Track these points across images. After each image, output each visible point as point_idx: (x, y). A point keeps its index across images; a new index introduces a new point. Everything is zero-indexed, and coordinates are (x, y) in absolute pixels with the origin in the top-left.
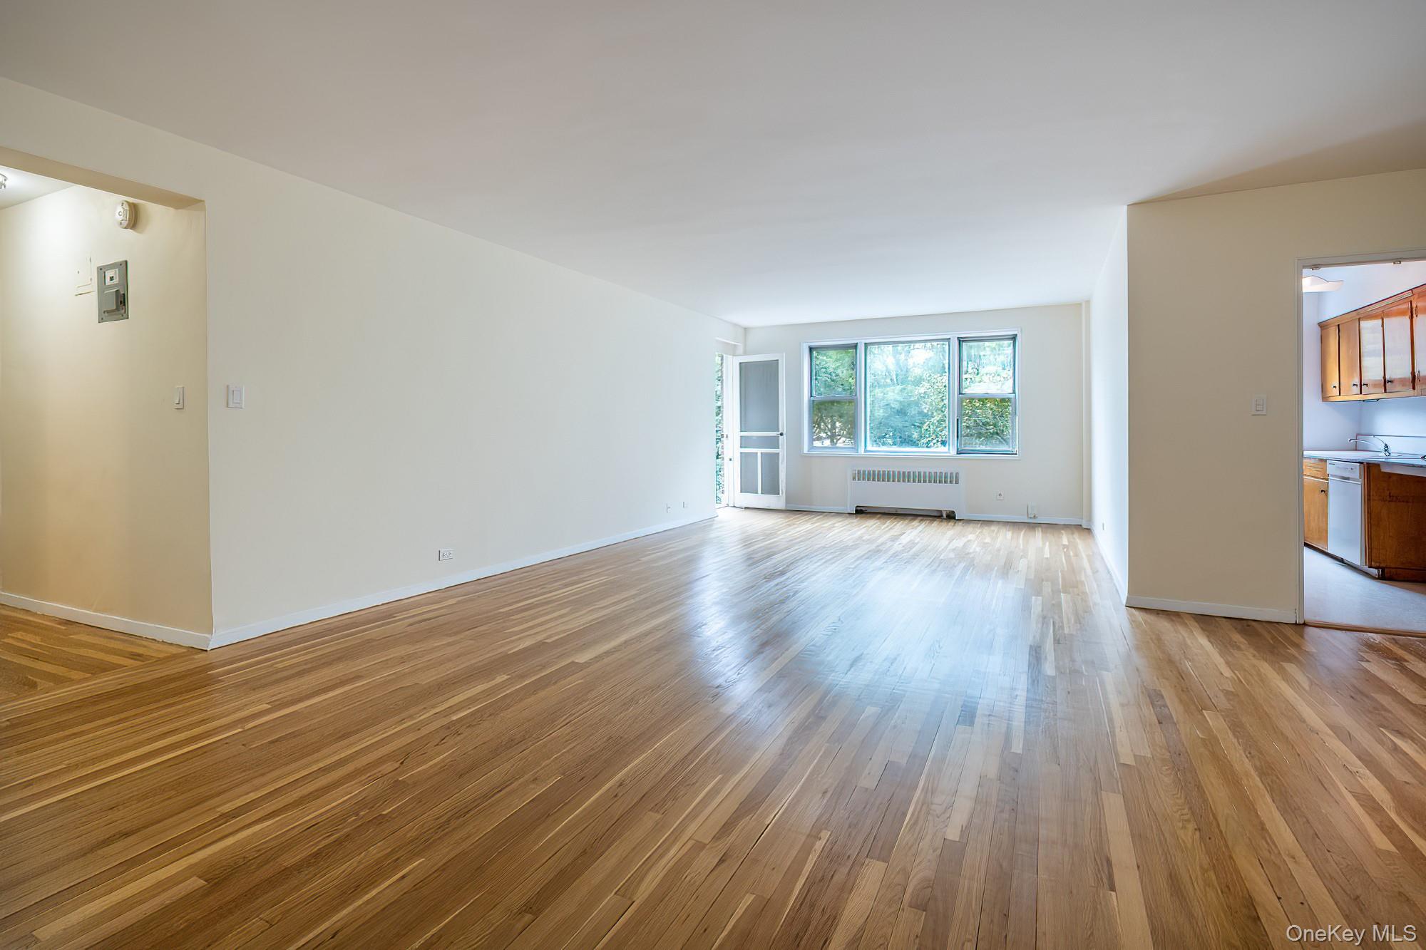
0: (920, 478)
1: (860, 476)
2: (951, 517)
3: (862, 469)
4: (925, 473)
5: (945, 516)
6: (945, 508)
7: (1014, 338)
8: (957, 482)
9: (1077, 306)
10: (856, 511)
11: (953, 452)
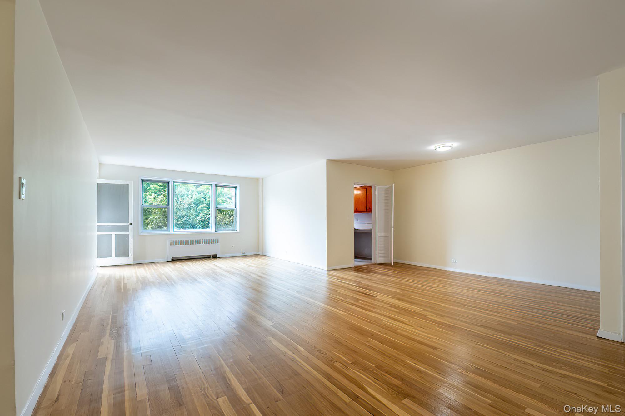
0: (203, 242)
1: (174, 243)
2: (215, 257)
3: (175, 240)
4: (205, 240)
5: (212, 257)
6: (212, 254)
7: (236, 188)
8: (218, 243)
9: (257, 179)
10: (172, 260)
11: (214, 231)
